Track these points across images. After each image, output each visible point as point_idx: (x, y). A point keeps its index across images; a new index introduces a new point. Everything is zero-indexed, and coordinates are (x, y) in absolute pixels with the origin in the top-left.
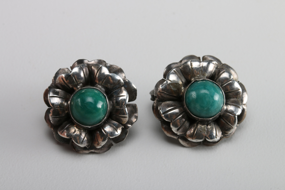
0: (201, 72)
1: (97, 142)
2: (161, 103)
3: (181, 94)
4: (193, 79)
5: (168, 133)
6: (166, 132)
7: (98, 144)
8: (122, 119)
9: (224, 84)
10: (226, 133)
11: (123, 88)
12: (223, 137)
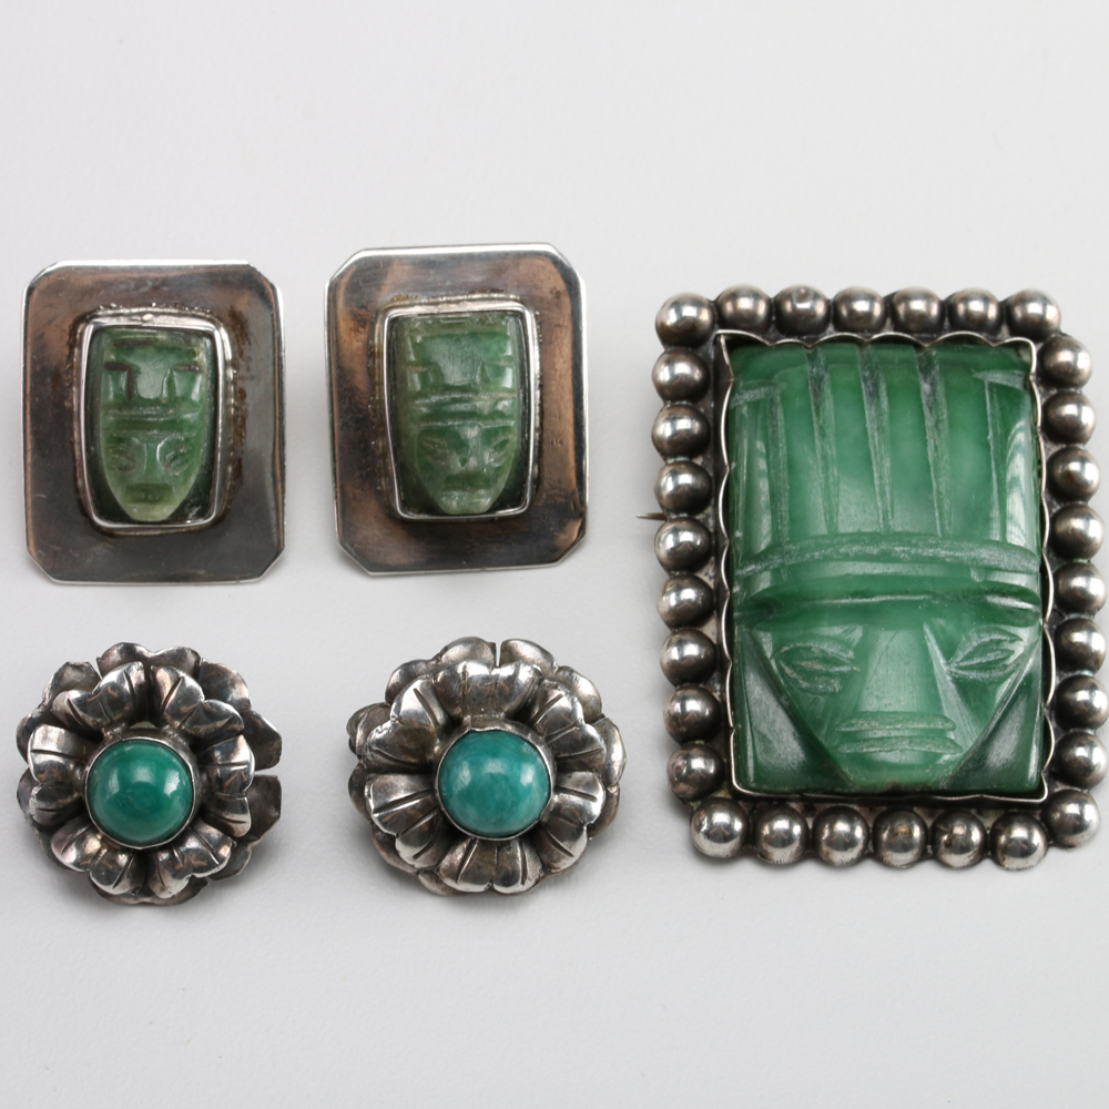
0: (490, 699)
1: (160, 884)
2: (372, 775)
3: (431, 757)
4: (467, 718)
5: (389, 856)
6: (384, 854)
7: (163, 889)
8: (234, 825)
9: (556, 735)
10: (555, 868)
11: (241, 739)
12: (544, 877)
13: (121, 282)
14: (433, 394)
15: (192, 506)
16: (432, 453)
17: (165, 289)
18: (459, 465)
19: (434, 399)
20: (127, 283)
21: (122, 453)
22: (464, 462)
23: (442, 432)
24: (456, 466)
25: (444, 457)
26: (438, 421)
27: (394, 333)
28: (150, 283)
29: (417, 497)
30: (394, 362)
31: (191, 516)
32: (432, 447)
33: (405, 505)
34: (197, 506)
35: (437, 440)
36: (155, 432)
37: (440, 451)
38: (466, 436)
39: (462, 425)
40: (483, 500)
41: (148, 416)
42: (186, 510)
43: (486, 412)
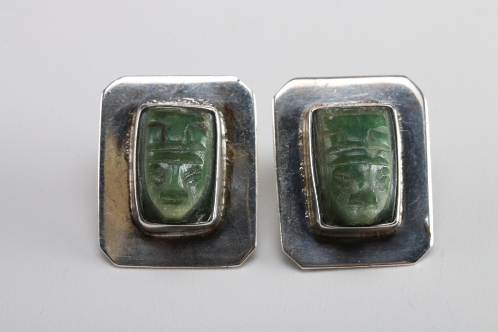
13: (160, 88)
14: (341, 147)
15: (200, 214)
16: (340, 183)
17: (185, 91)
18: (358, 187)
19: (341, 150)
20: (163, 88)
21: (157, 174)
22: (361, 185)
23: (346, 168)
24: (356, 188)
25: (348, 184)
26: (344, 162)
27: (315, 119)
28: (176, 88)
29: (332, 214)
30: (316, 135)
31: (199, 220)
32: (340, 179)
33: (324, 221)
34: (203, 214)
35: (344, 174)
36: (178, 160)
37: (345, 181)
38: (361, 169)
39: (360, 164)
40: (373, 210)
41: (174, 150)
42: (197, 216)
43: (373, 156)
